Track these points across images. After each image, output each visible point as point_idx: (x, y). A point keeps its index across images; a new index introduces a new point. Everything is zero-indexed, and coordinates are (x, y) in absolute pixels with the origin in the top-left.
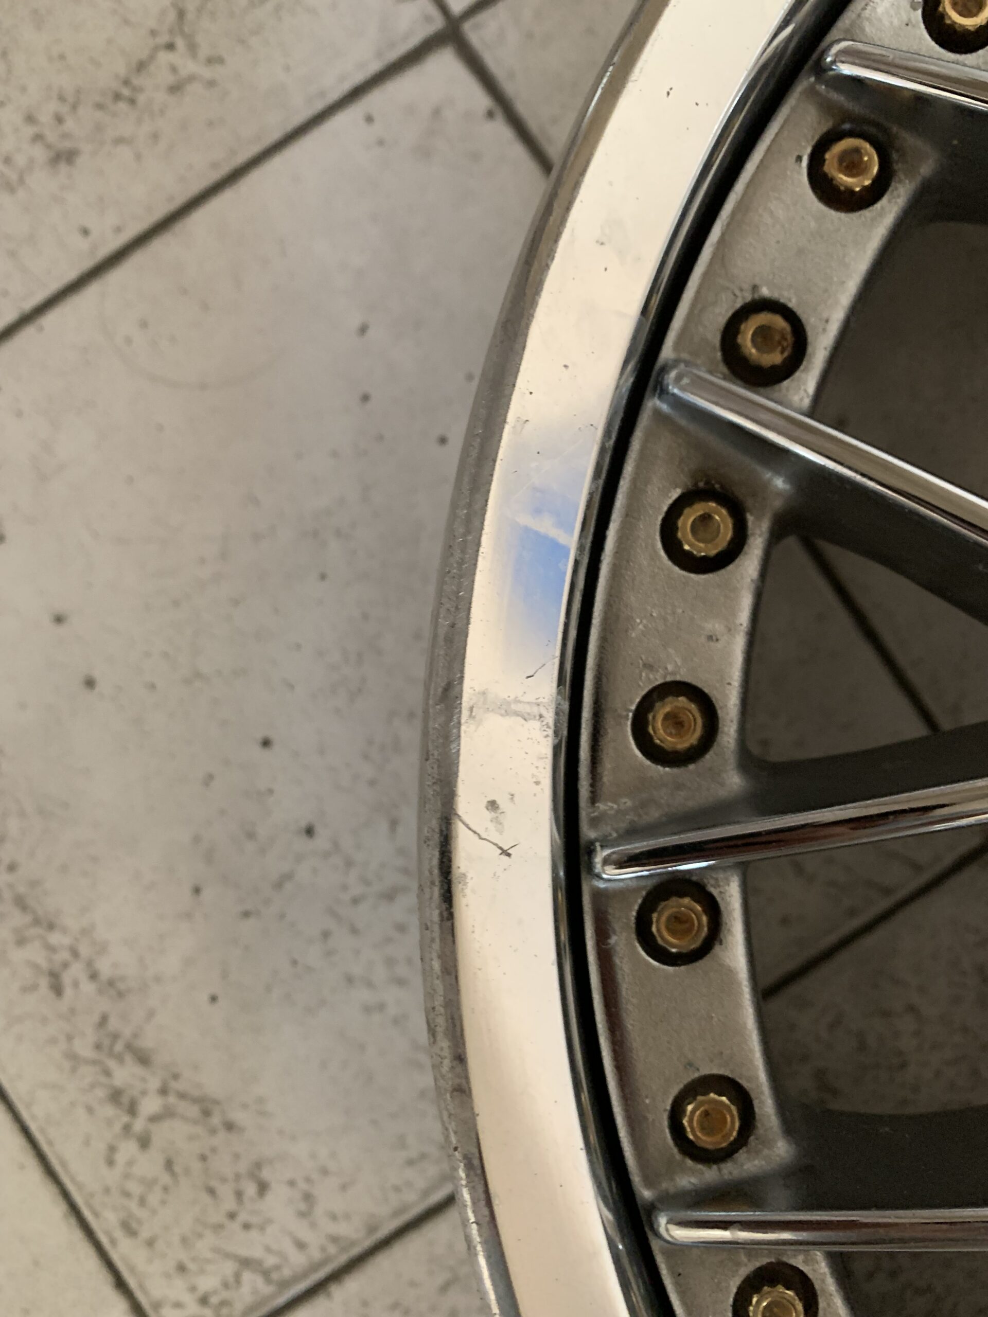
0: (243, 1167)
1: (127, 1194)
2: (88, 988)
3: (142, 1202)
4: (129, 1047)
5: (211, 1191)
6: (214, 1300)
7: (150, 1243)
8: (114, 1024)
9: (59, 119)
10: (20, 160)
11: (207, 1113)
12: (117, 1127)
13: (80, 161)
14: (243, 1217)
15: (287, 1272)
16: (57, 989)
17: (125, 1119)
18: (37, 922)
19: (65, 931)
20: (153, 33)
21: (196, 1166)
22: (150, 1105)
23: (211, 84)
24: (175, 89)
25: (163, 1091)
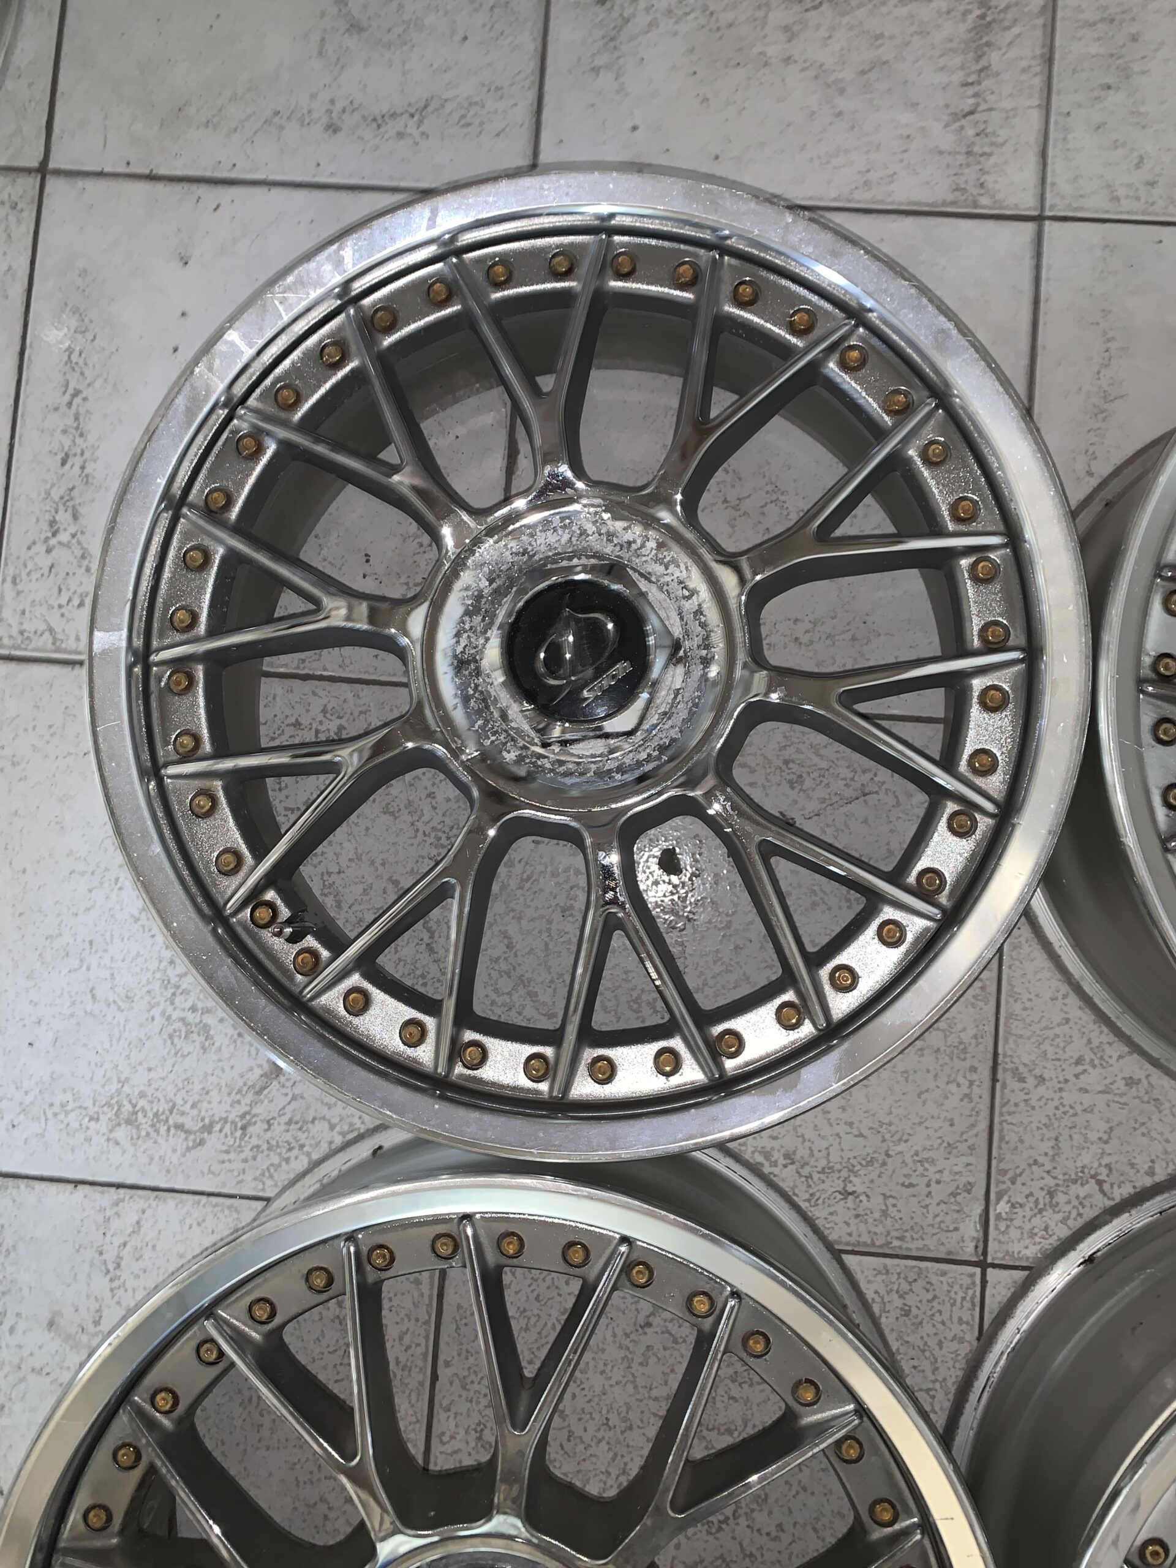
0: (79, 591)
1: (25, 566)
2: (76, 469)
3: (29, 574)
4: (74, 507)
5: (60, 590)
6: (26, 634)
7: (19, 593)
8: (75, 493)
9: (344, 111)
10: (315, 116)
11: (83, 557)
12: (43, 536)
13: (339, 135)
14: (63, 610)
15: (64, 646)
16: (64, 462)
17: (50, 534)
18: (77, 428)
19: (85, 441)
20: (410, 105)
21: (62, 575)
22: (63, 537)
23: (417, 144)
24: (400, 135)
25: (73, 536)
